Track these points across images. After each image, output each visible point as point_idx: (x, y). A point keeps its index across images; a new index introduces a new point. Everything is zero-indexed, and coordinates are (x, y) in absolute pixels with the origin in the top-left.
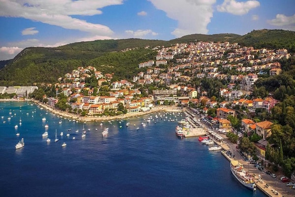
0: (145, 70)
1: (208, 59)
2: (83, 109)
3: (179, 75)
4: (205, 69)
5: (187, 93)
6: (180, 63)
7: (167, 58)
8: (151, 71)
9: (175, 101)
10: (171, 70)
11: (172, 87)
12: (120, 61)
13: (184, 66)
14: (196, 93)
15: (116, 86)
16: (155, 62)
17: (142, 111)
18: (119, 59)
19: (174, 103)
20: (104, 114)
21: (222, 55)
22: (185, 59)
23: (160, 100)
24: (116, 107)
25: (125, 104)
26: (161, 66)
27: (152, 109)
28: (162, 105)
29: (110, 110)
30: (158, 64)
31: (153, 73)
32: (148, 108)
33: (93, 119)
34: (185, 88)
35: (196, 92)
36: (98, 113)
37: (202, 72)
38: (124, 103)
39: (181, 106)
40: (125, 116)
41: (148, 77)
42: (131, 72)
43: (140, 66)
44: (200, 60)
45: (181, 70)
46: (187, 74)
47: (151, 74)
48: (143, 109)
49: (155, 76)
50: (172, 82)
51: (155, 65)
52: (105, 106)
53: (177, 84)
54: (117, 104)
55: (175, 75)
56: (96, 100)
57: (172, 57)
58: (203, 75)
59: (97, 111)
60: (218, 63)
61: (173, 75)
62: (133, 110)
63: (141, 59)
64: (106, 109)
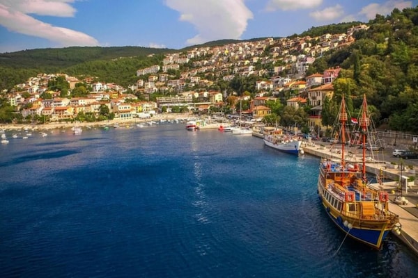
0: (146, 78)
1: (240, 58)
2: (41, 114)
3: (197, 80)
4: (236, 70)
5: (208, 99)
6: (198, 67)
7: (180, 61)
8: (155, 78)
9: (190, 108)
10: (185, 76)
11: (186, 94)
12: (109, 71)
13: (204, 69)
14: (221, 97)
15: (98, 88)
16: (161, 68)
17: (138, 117)
18: (107, 68)
19: (188, 110)
20: (77, 119)
21: (262, 52)
22: (206, 62)
23: (167, 107)
24: (97, 111)
25: (112, 108)
26: (170, 72)
27: (154, 116)
28: (169, 113)
29: (87, 113)
30: (165, 69)
31: (158, 80)
32: (148, 115)
33: (59, 125)
34: (205, 94)
35: (221, 95)
36: (67, 118)
37: (231, 74)
38: (109, 107)
39: (198, 113)
40: (111, 122)
41: (150, 85)
42: (125, 81)
43: (138, 75)
44: (229, 61)
45: (200, 75)
46: (208, 78)
47: (155, 82)
48: (140, 115)
49: (161, 84)
50: (187, 89)
51: (161, 71)
52: (78, 109)
53: (193, 90)
54: (98, 106)
55: (190, 80)
56: (65, 102)
57: (187, 60)
58: (232, 77)
59: (65, 114)
60: (255, 60)
61: (188, 81)
62: (123, 114)
63: (141, 66)
64: (80, 114)
